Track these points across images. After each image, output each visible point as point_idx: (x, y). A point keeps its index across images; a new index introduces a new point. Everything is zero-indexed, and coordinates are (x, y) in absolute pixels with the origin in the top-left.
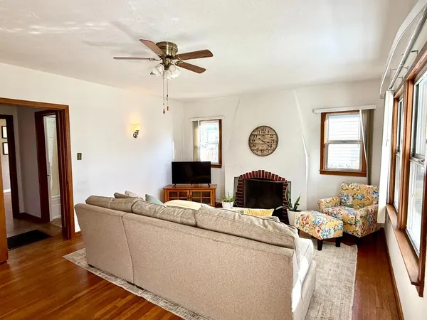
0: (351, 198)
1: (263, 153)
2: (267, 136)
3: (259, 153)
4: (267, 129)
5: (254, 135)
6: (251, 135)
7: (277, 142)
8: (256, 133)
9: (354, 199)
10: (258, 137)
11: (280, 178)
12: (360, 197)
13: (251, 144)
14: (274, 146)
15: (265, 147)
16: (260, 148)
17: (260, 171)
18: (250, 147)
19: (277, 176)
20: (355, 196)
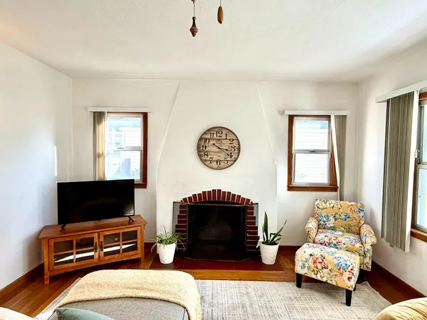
0: (332, 218)
1: (220, 165)
2: (224, 142)
3: (214, 164)
4: (225, 132)
5: (206, 139)
6: (201, 139)
7: (239, 149)
8: (208, 136)
9: (336, 219)
10: (212, 142)
11: (243, 199)
12: (343, 217)
13: (201, 151)
14: (234, 156)
15: (222, 156)
16: (216, 158)
17: (214, 191)
18: (200, 156)
19: (239, 196)
20: (337, 216)
